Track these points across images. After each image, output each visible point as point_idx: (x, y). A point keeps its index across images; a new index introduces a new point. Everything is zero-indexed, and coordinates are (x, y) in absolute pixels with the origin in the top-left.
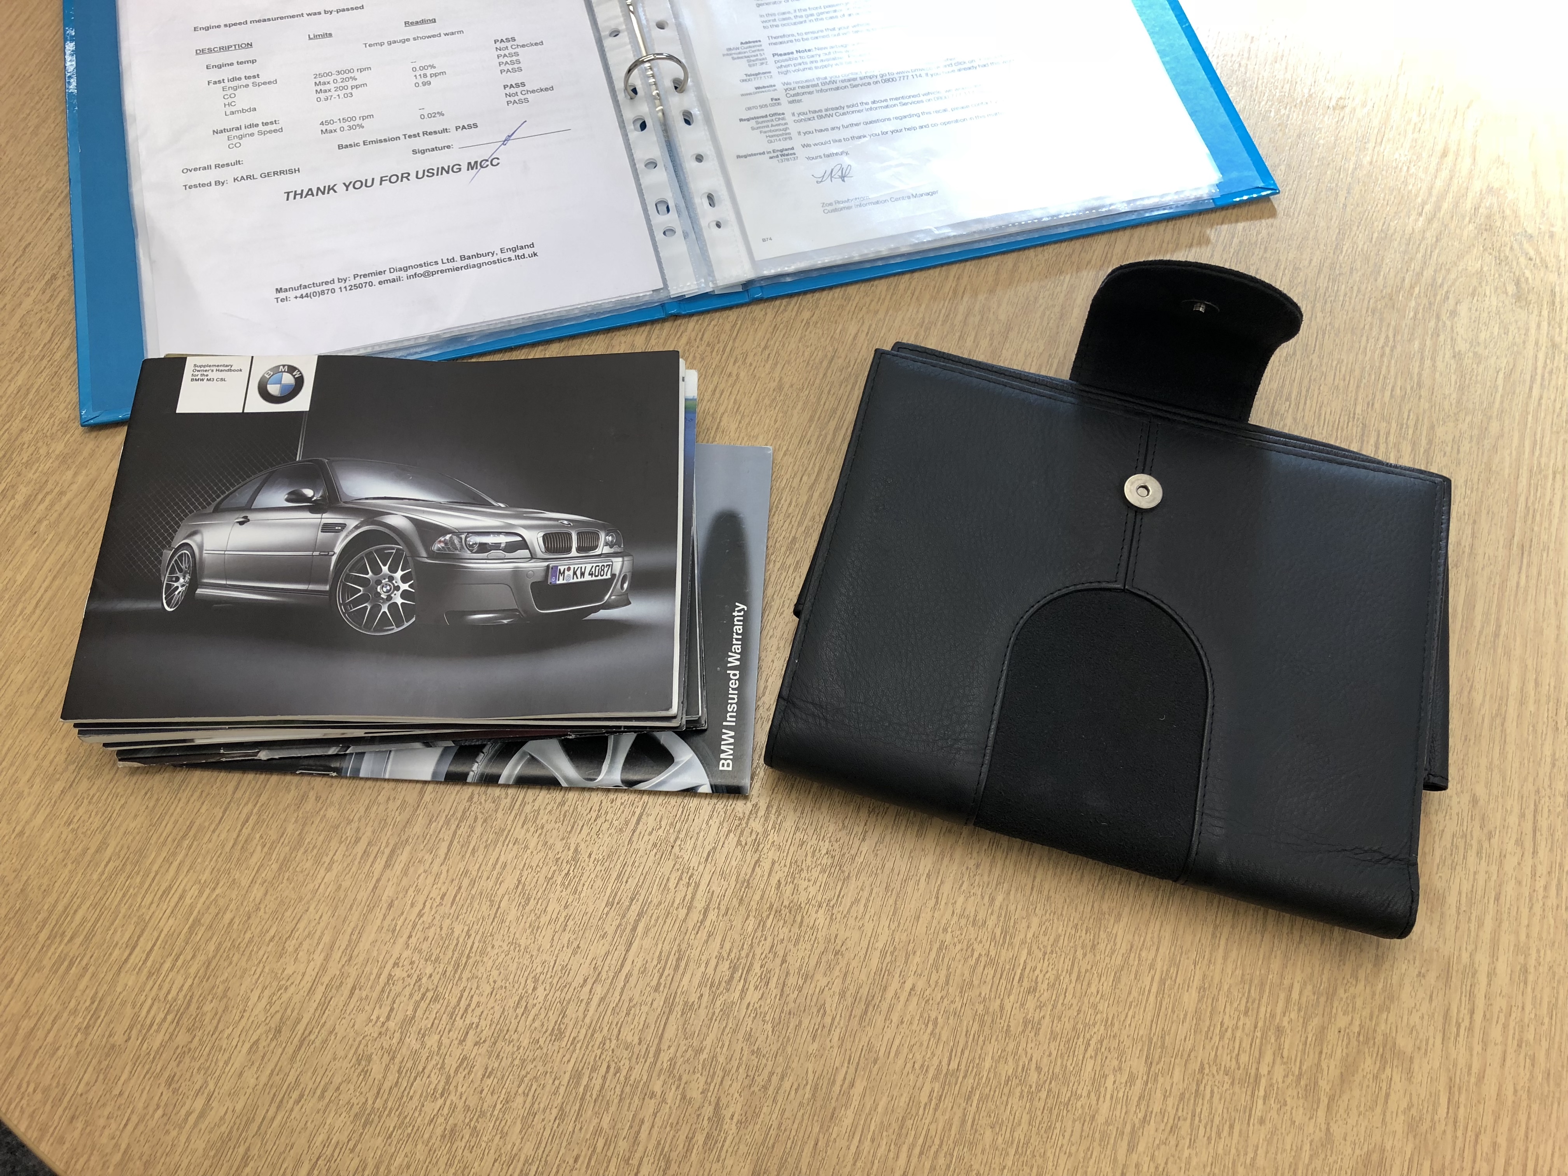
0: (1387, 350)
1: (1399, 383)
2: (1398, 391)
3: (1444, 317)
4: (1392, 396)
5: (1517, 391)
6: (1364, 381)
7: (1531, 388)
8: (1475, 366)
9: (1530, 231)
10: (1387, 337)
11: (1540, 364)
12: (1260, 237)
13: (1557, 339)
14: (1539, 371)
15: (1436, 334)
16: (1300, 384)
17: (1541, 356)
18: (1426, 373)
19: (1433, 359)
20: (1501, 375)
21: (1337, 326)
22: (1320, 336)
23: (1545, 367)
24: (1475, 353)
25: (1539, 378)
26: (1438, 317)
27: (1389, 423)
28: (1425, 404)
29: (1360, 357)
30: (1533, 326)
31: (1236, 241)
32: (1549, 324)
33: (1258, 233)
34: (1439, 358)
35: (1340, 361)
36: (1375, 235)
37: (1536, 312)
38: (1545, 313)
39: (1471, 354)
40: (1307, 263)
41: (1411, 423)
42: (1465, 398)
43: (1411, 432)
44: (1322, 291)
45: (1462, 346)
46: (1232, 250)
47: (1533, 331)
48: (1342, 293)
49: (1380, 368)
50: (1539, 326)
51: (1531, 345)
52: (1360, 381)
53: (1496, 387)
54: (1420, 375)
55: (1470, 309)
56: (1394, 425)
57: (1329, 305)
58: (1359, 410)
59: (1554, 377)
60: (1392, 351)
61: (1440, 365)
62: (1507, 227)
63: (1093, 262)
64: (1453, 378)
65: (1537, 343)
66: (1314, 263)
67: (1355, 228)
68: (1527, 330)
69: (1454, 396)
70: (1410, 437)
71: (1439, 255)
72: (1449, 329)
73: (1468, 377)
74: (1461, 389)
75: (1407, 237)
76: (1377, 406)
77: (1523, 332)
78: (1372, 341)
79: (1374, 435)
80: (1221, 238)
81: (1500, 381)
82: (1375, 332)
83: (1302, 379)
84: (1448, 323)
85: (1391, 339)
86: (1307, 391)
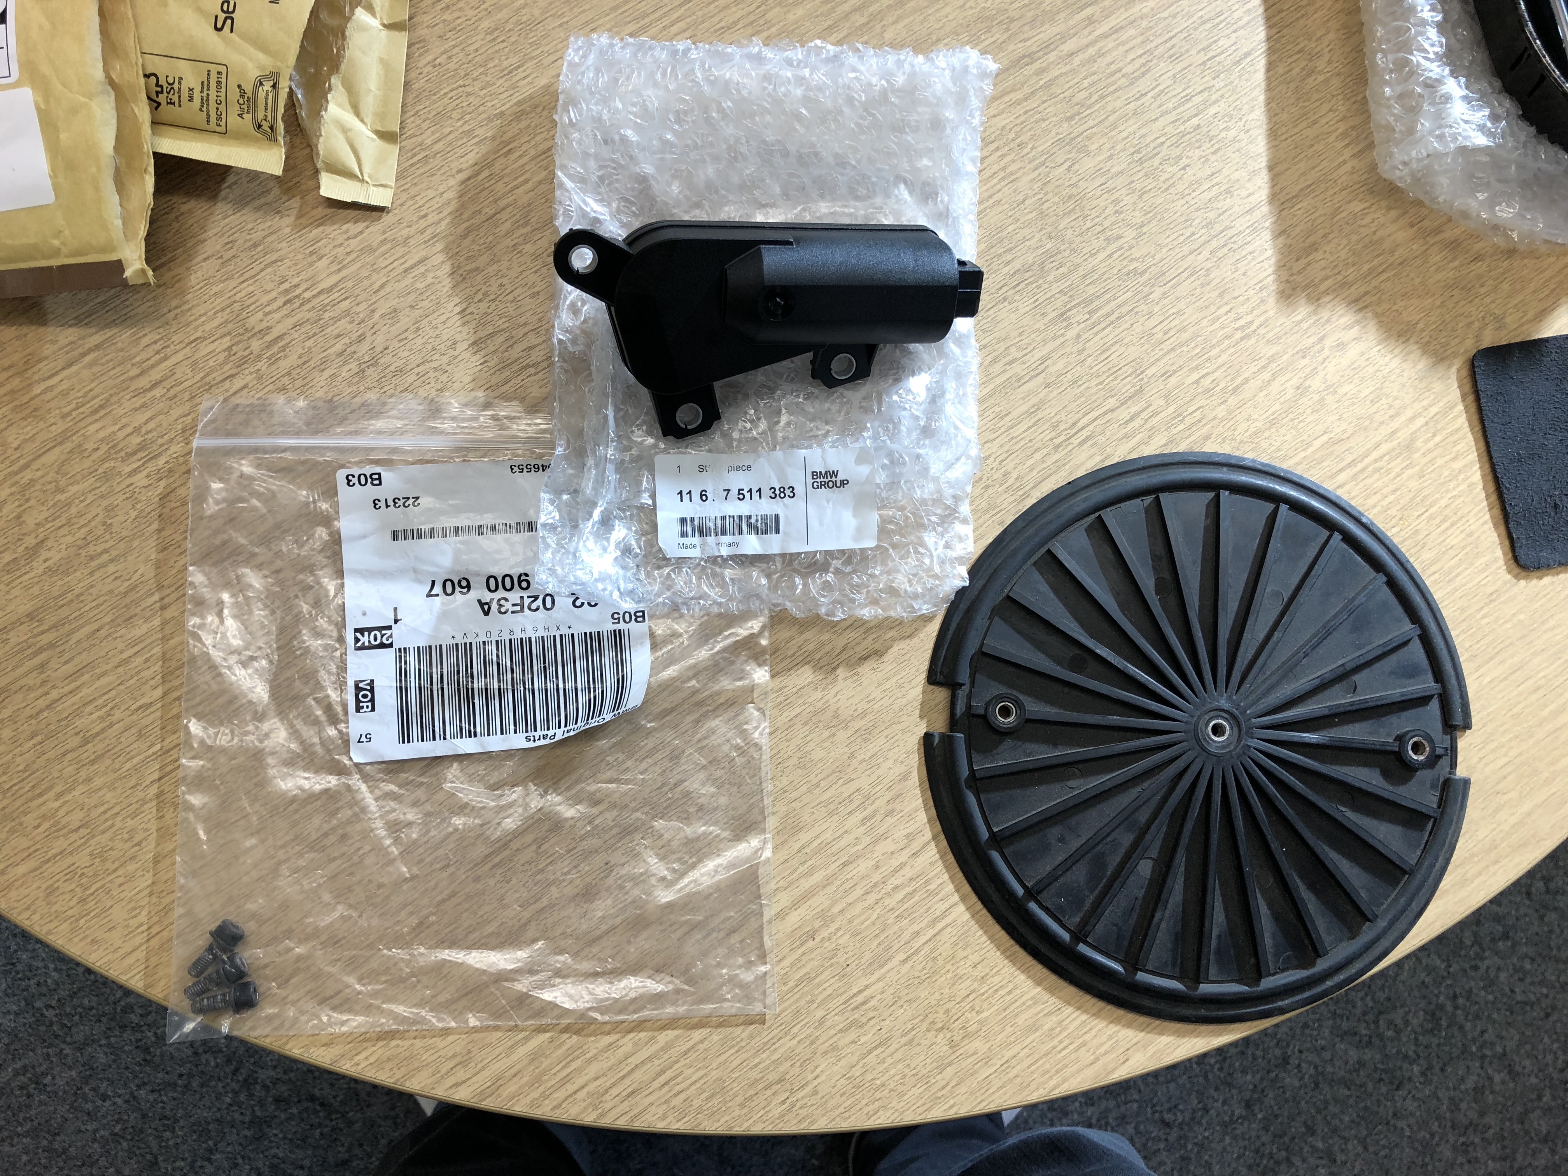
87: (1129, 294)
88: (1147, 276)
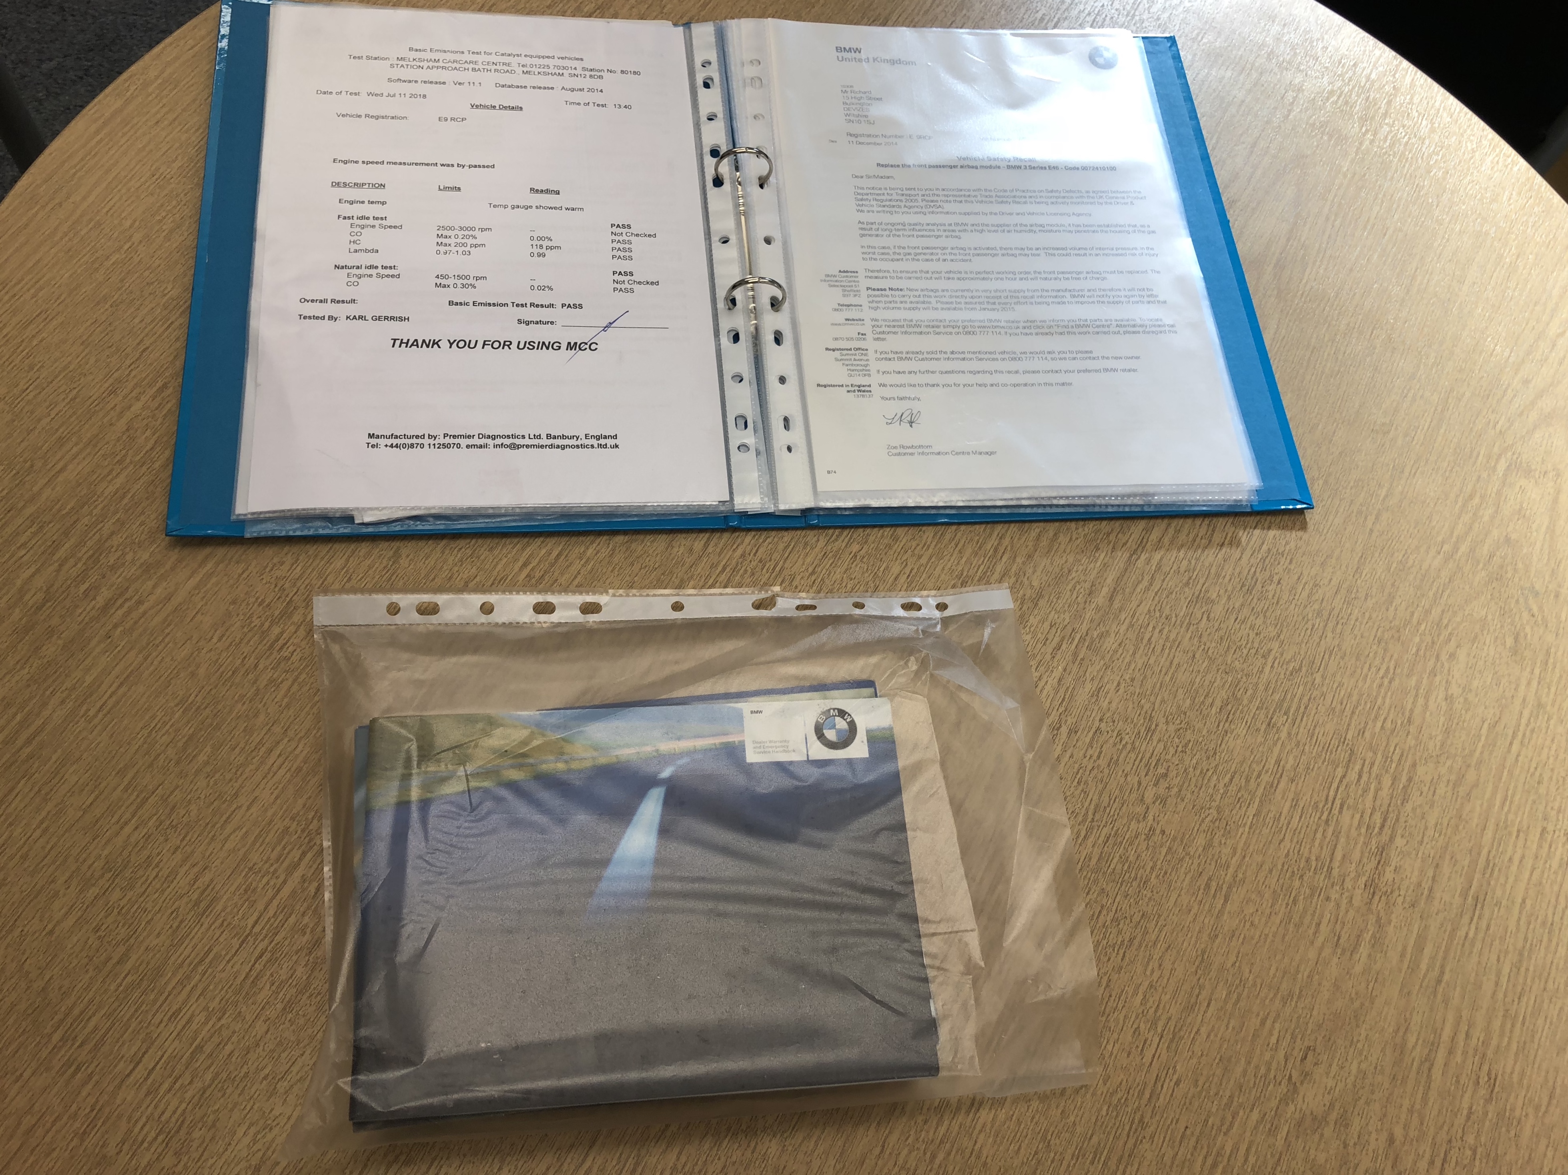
0: (1386, 681)
1: (1391, 716)
2: (1388, 725)
3: (1444, 657)
4: (1382, 727)
5: (1499, 744)
6: (1360, 708)
7: (1511, 744)
8: (1463, 712)
9: (1537, 587)
10: (1388, 668)
11: (1524, 721)
12: (1288, 548)
13: (1544, 700)
14: (1522, 728)
15: (1433, 673)
16: (1300, 702)
17: (1526, 713)
18: (1418, 710)
19: (1427, 698)
20: (1486, 726)
21: (1344, 648)
22: (1327, 656)
23: (1527, 725)
24: (1466, 699)
25: (1520, 734)
26: (1438, 657)
27: (1375, 753)
28: (1410, 741)
29: (1360, 684)
30: (1524, 682)
31: (1265, 547)
32: (1539, 683)
33: (1287, 543)
34: (1432, 698)
35: (1340, 685)
36: (1394, 565)
37: (1528, 669)
38: (1537, 671)
39: (1462, 700)
40: (1326, 582)
41: (1396, 758)
42: (1449, 742)
43: (1394, 765)
44: (1336, 612)
45: (1455, 690)
46: (1260, 556)
47: (1522, 688)
48: (1353, 617)
49: (1376, 698)
50: (1529, 683)
51: (1518, 702)
52: (1356, 707)
53: (1479, 736)
54: (1412, 711)
55: (1469, 655)
56: (1379, 756)
57: (1340, 626)
58: (1349, 736)
59: (1535, 736)
60: (1390, 682)
61: (1432, 705)
62: (1516, 580)
63: (1128, 545)
64: (1442, 719)
65: (1524, 700)
66: (1333, 583)
67: (1377, 555)
68: (1518, 686)
69: (1439, 738)
70: (1392, 770)
71: (1449, 596)
72: (1446, 671)
73: (1455, 721)
74: (1447, 732)
75: (1423, 572)
76: (1367, 734)
77: (1513, 686)
78: (1373, 669)
79: (1360, 762)
80: (1252, 543)
81: (1484, 731)
82: (1377, 662)
83: (1303, 695)
84: (1446, 665)
85: (1392, 671)
86: (1306, 708)
87: (1301, 688)
88: (1304, 669)
